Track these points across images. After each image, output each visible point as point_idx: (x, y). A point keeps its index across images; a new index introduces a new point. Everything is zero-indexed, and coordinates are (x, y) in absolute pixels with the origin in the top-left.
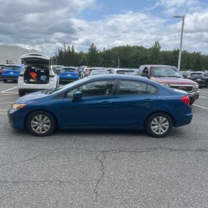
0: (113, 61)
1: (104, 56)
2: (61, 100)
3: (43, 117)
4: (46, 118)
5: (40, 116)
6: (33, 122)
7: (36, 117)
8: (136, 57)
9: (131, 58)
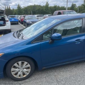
0: (29, 12)
1: (24, 10)
2: (40, 43)
3: (23, 63)
4: (26, 63)
5: (20, 63)
6: (13, 69)
7: (16, 65)
8: (39, 10)
9: (37, 11)
